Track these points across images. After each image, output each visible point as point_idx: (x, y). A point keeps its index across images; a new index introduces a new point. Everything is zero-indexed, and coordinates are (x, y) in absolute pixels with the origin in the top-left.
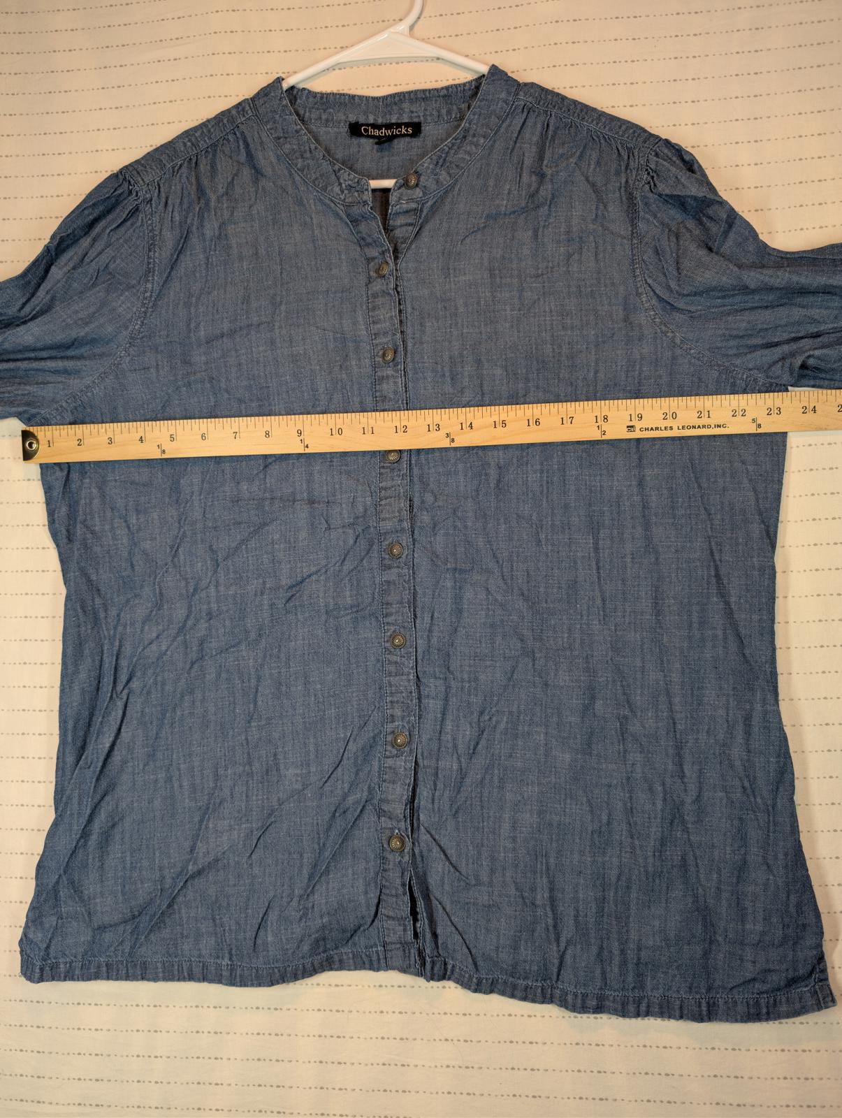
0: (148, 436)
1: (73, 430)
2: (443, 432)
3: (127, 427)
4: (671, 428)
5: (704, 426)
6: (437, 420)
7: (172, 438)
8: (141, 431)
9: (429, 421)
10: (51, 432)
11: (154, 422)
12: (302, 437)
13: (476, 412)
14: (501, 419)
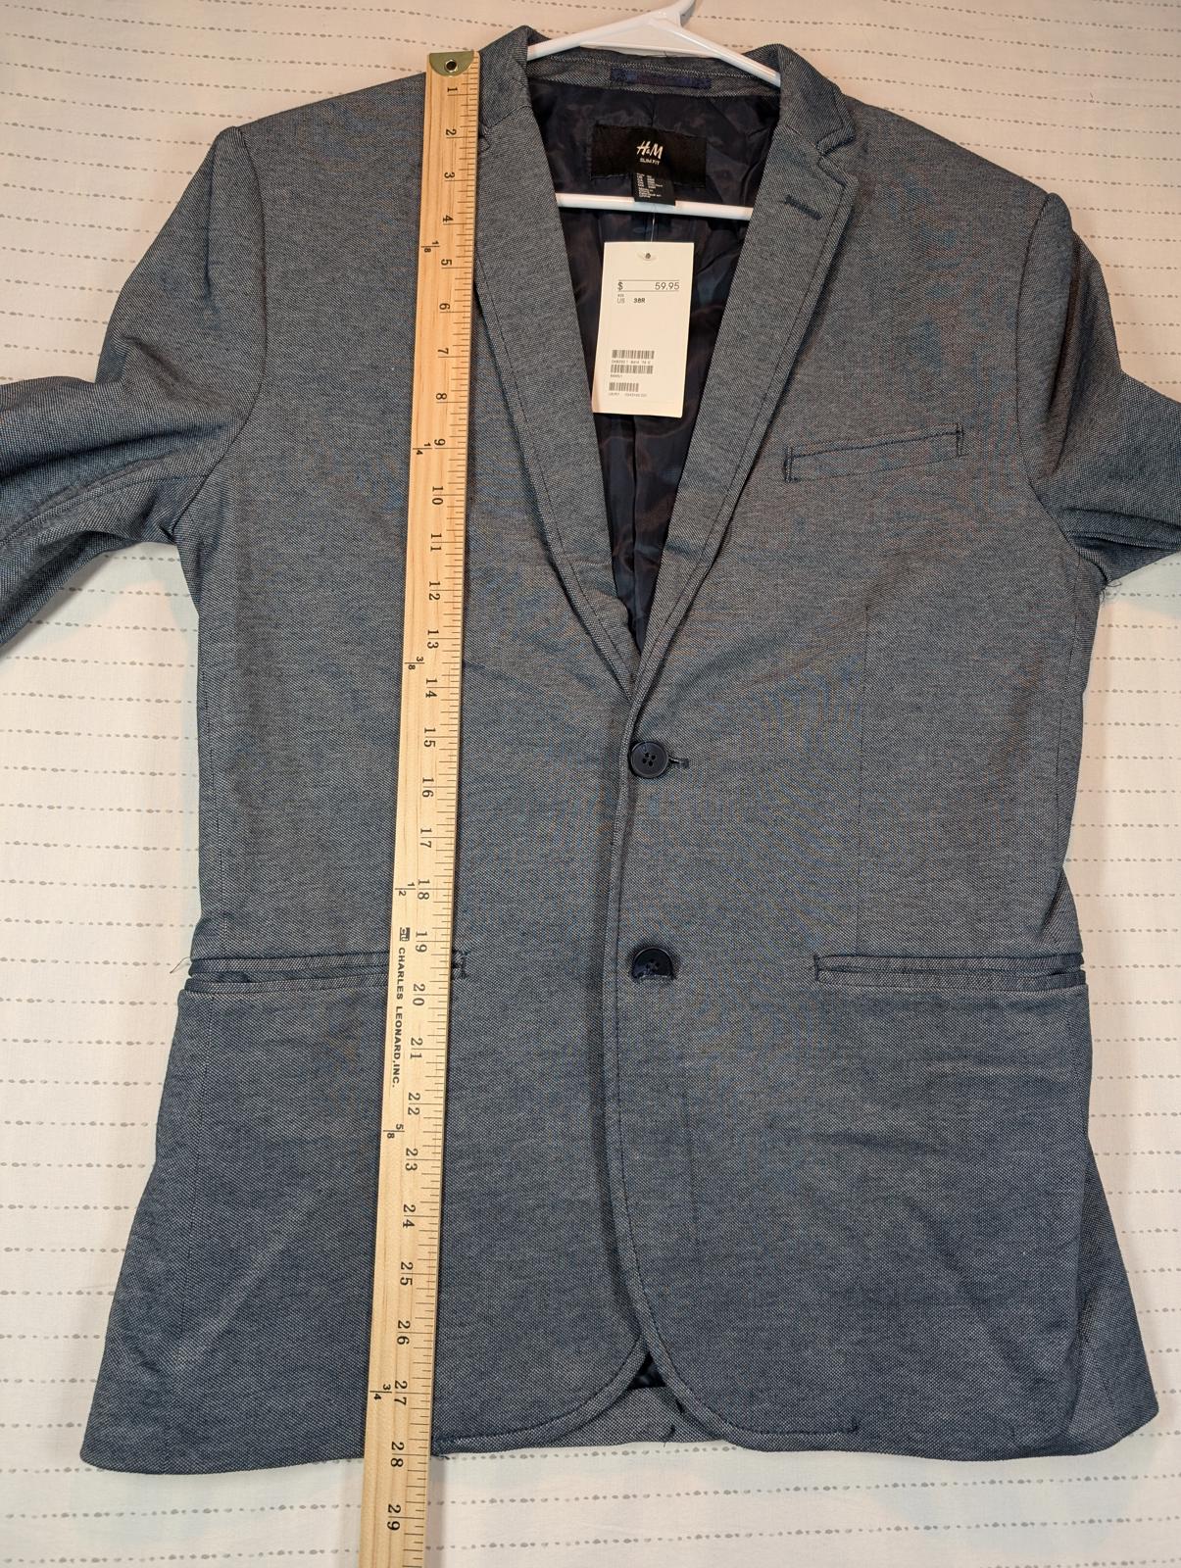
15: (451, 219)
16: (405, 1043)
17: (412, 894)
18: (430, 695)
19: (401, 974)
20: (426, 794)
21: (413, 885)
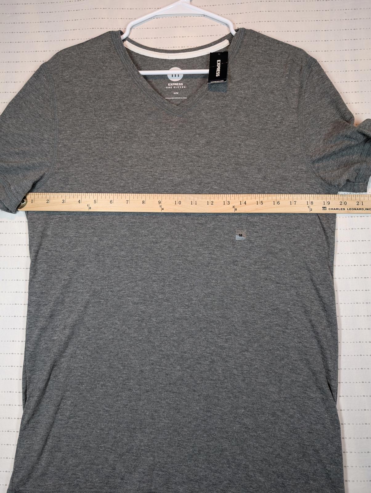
0: (83, 200)
1: (45, 195)
2: (231, 205)
3: (73, 195)
4: (344, 209)
5: (360, 209)
6: (228, 199)
7: (95, 202)
8: (80, 197)
9: (224, 200)
10: (34, 196)
11: (86, 194)
12: (160, 205)
13: (248, 196)
14: (261, 201)
15: (79, 201)
16: (358, 207)
17: (311, 207)
18: (246, 203)
19: (337, 209)
20: (278, 203)
21: (308, 206)
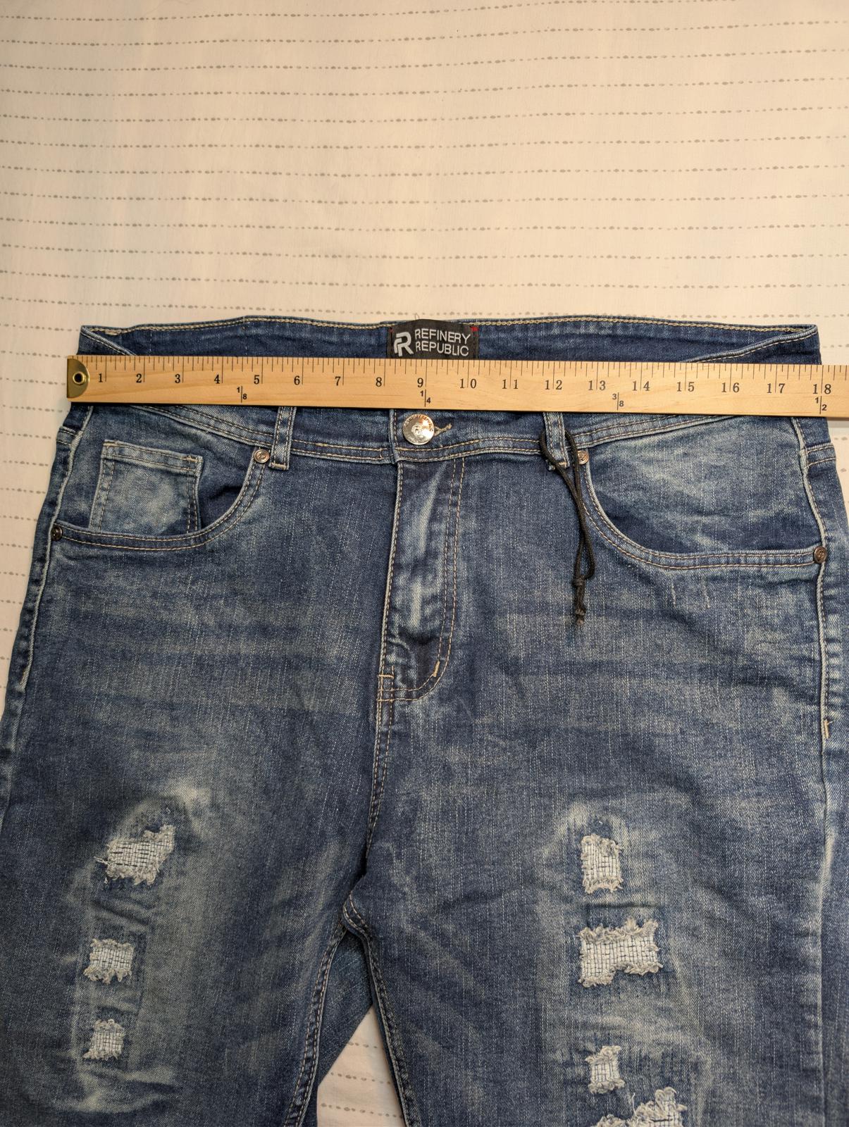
0: (227, 374)
1: (132, 362)
2: (609, 393)
3: (201, 362)
6: (602, 375)
7: (257, 380)
8: (218, 366)
9: (592, 376)
10: (104, 363)
11: (235, 358)
12: (423, 389)
13: (655, 369)
14: (688, 381)
15: (218, 376)
17: (826, 399)
18: (648, 388)
20: (736, 389)
21: (817, 399)
